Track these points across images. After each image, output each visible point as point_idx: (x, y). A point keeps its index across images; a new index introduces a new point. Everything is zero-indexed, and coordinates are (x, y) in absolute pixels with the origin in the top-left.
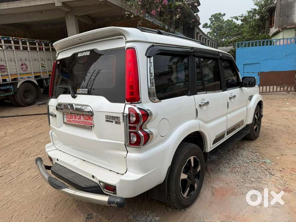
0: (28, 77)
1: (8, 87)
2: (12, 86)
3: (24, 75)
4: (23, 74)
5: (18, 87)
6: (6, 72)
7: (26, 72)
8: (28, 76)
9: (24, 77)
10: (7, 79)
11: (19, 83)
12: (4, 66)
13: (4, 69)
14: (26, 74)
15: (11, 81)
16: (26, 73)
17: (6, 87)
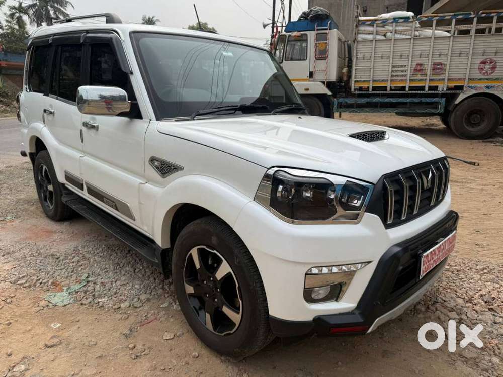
0: (487, 87)
1: (436, 99)
2: (444, 99)
3: (483, 81)
4: (480, 79)
5: (456, 102)
6: (443, 74)
7: (487, 77)
8: (488, 85)
9: (478, 85)
10: (440, 87)
11: (461, 95)
12: (441, 64)
13: (441, 69)
14: (486, 81)
15: (445, 89)
16: (487, 79)
17: (431, 99)
